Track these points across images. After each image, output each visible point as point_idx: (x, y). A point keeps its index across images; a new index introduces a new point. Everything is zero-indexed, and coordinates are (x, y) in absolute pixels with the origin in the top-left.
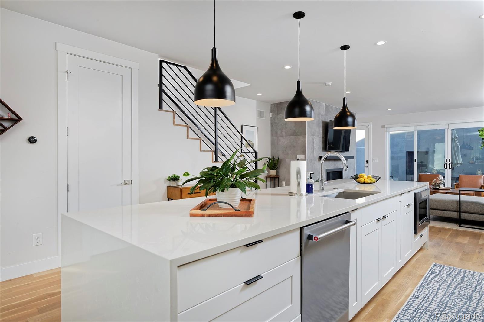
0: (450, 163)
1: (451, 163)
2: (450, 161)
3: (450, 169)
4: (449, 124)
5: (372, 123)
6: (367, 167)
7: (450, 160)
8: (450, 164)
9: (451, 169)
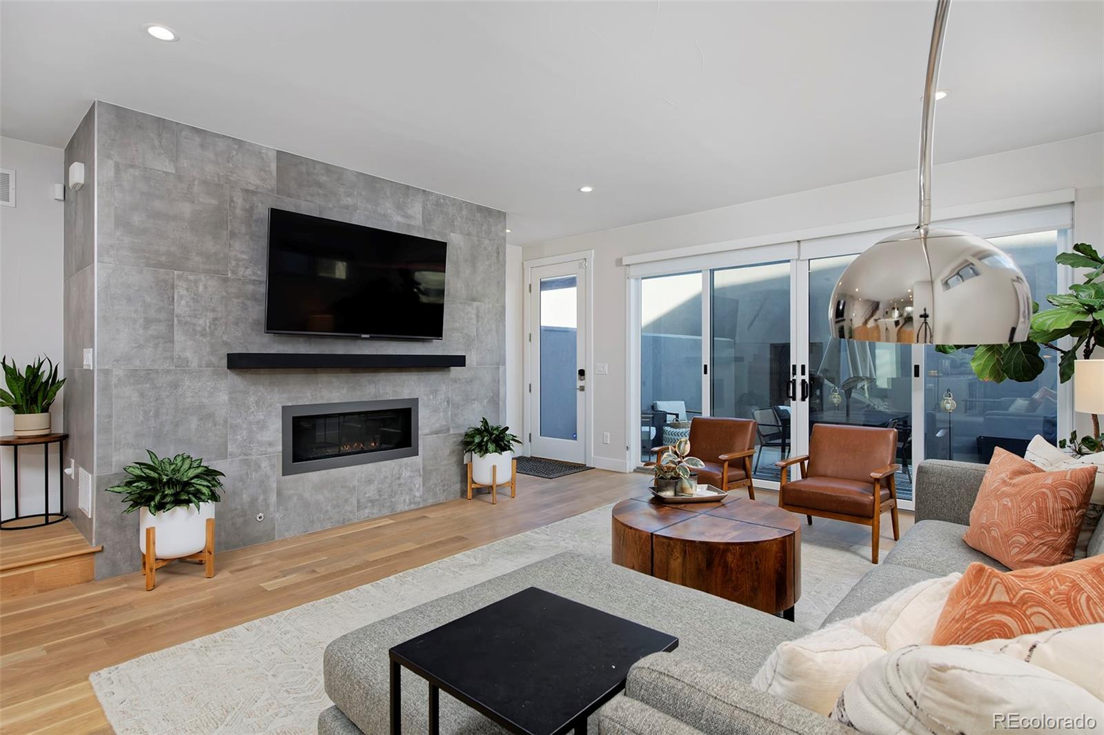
0: (803, 377)
1: (807, 381)
2: (803, 373)
3: (803, 399)
4: (798, 241)
5: (593, 251)
6: (582, 389)
7: (803, 367)
8: (803, 381)
9: (807, 399)
